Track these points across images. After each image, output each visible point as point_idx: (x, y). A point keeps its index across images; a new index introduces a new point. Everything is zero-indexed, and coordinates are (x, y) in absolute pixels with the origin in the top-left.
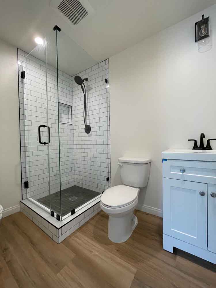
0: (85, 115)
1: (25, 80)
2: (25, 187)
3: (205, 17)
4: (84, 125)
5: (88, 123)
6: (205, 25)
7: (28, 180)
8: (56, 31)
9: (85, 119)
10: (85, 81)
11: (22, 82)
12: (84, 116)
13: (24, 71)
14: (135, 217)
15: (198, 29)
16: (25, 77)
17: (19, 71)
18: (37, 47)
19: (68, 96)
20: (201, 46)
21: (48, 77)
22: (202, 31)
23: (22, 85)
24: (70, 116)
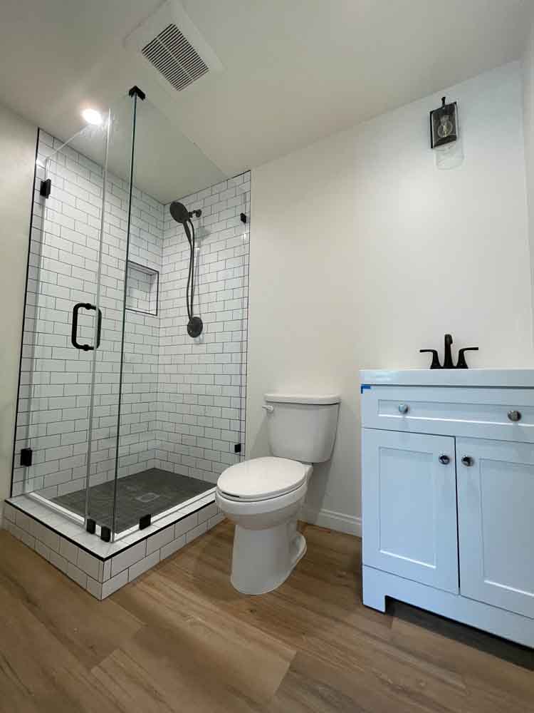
0: (190, 294)
1: (49, 202)
2: (21, 464)
3: (447, 102)
4: (188, 317)
5: (196, 314)
6: (448, 116)
7: (32, 445)
8: (134, 97)
9: (190, 304)
10: (194, 215)
11: (42, 205)
12: (187, 297)
13: (49, 181)
14: (300, 537)
15: (436, 123)
16: (50, 193)
17: (36, 179)
18: (86, 129)
19: (151, 248)
20: (442, 157)
21: (106, 199)
22: (442, 128)
23: (40, 212)
24: (154, 297)
